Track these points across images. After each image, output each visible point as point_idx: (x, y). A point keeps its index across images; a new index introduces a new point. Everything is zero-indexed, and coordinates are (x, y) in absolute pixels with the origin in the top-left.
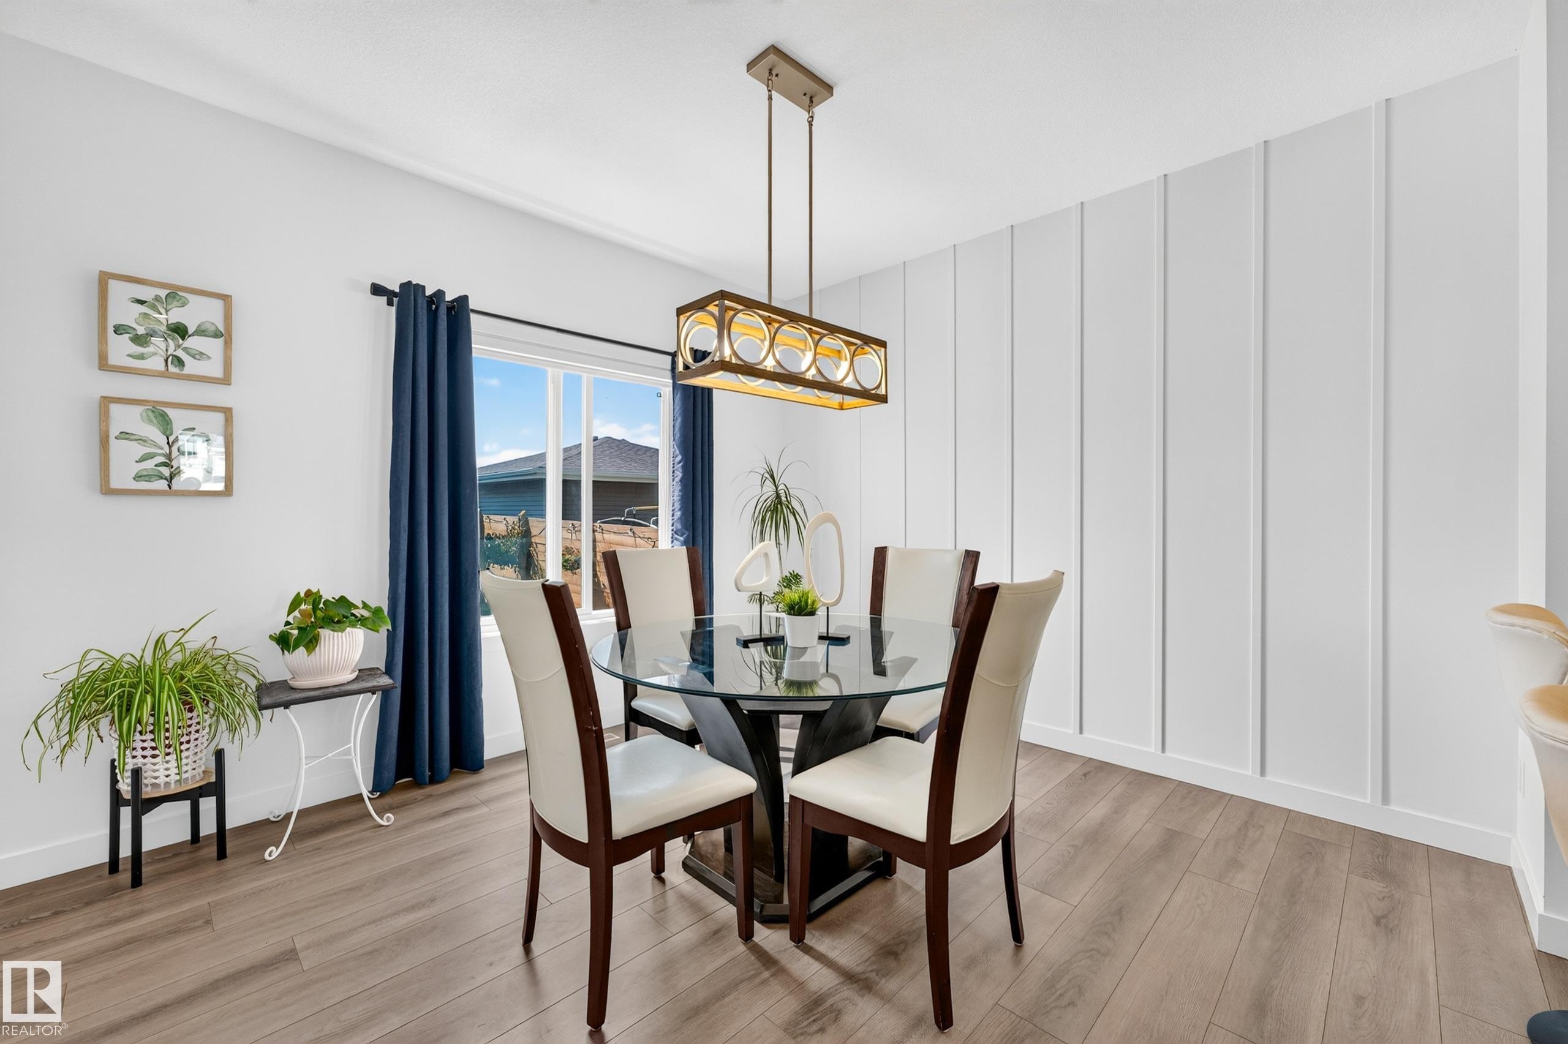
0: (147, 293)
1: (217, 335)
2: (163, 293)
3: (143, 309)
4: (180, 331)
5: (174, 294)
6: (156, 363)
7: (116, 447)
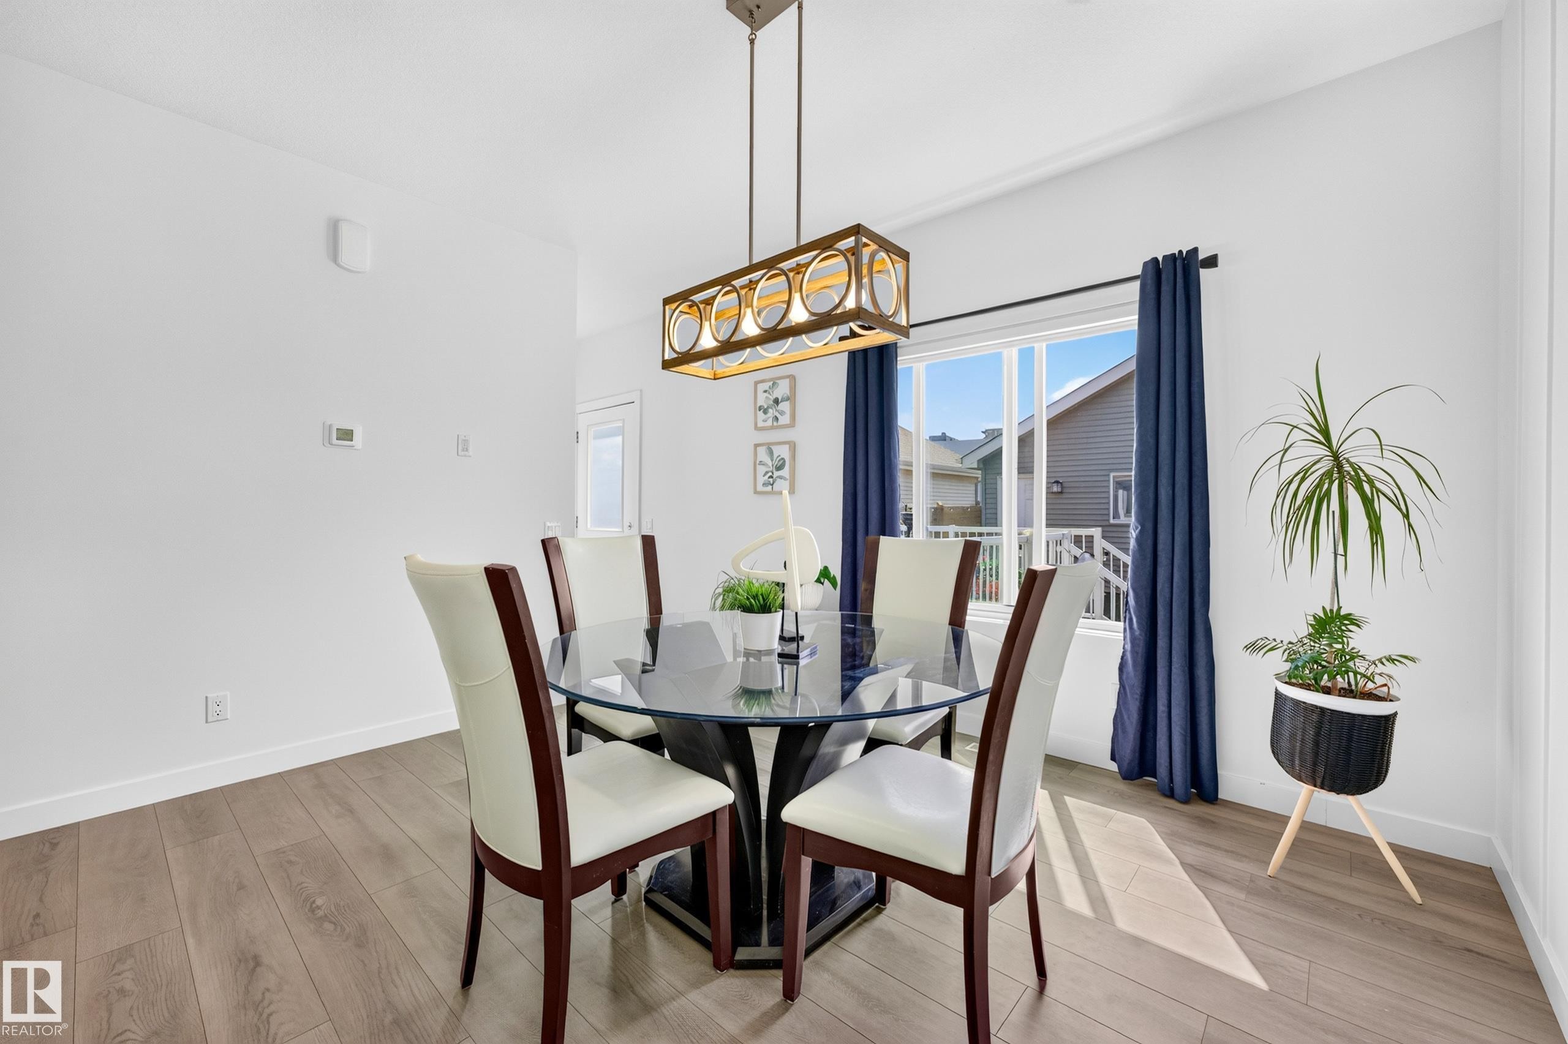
1: (788, 399)
4: (776, 401)
6: (769, 423)
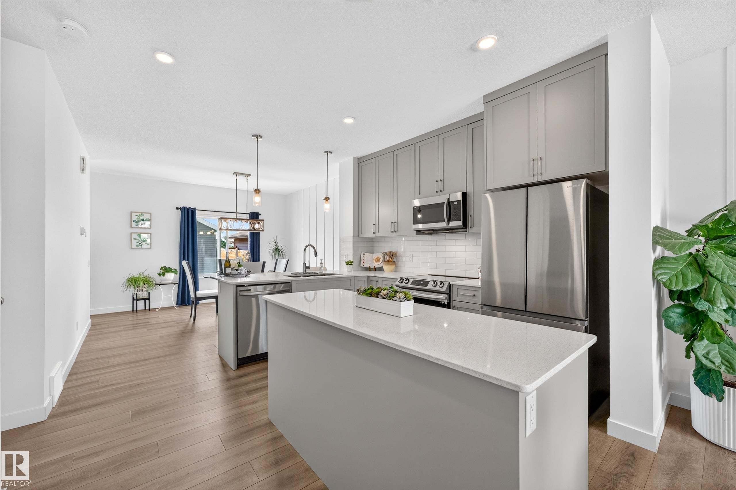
0: (138, 214)
1: (149, 220)
2: (140, 214)
3: (137, 217)
4: (143, 220)
5: (142, 214)
7: (133, 241)
